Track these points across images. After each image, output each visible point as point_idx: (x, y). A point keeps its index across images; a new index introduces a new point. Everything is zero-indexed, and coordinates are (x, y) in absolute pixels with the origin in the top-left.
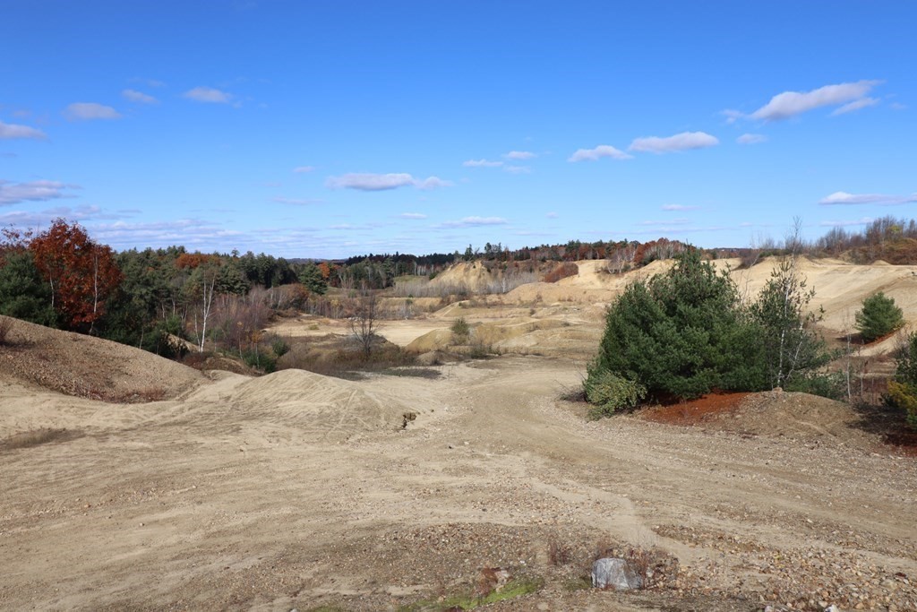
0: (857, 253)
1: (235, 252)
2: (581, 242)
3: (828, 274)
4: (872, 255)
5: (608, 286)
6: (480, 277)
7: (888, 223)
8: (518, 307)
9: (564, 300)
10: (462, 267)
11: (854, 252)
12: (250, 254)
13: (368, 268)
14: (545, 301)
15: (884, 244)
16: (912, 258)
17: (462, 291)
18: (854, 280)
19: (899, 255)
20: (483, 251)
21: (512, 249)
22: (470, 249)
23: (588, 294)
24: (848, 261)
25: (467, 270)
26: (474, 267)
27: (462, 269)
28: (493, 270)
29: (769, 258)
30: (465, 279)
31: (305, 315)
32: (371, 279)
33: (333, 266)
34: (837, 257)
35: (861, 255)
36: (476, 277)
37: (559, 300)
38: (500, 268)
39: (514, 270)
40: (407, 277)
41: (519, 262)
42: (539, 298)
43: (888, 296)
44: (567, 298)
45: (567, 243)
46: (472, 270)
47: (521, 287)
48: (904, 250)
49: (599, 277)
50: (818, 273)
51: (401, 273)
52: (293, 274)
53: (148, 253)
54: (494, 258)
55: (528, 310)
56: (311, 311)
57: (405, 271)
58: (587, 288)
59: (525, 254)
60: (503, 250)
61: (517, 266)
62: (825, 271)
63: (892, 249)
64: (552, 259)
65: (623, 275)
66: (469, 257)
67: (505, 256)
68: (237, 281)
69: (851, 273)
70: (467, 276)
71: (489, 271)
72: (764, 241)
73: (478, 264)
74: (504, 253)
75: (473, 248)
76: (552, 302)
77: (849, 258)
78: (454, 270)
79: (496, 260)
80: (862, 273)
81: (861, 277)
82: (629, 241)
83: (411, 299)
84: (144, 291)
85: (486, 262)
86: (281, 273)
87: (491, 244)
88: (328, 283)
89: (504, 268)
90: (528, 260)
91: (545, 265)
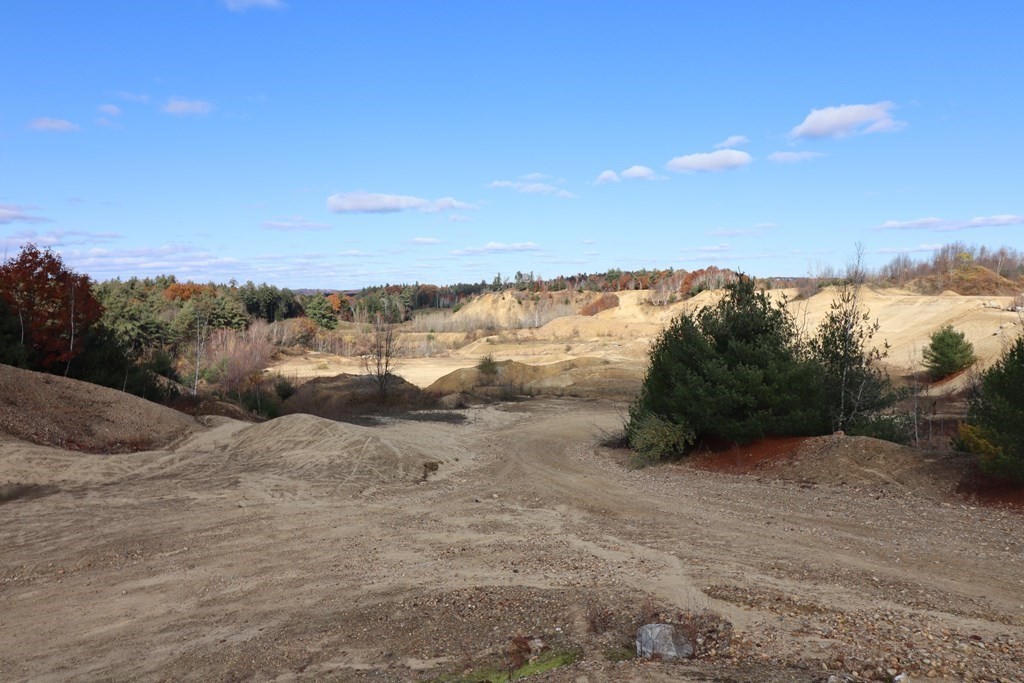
0: (924, 282)
1: (233, 282)
2: (623, 270)
3: (891, 305)
4: (940, 285)
5: (652, 320)
6: (510, 309)
7: (956, 249)
8: (553, 343)
9: (603, 336)
10: (489, 298)
11: (920, 281)
12: (250, 283)
13: (383, 300)
14: (582, 336)
15: (953, 273)
16: (983, 288)
17: (490, 325)
18: (920, 312)
19: (969, 284)
20: (513, 280)
21: (545, 279)
22: (499, 278)
23: (631, 328)
24: (914, 291)
25: (495, 301)
26: (504, 298)
27: (490, 301)
28: (524, 302)
29: (828, 288)
30: (493, 311)
31: (312, 353)
32: (387, 312)
33: (345, 298)
34: (902, 287)
35: (928, 284)
36: (505, 310)
37: (598, 335)
38: (532, 299)
39: (548, 301)
41: (553, 293)
42: (576, 333)
43: (957, 330)
44: (606, 333)
45: (606, 271)
46: (501, 302)
47: (556, 320)
48: (974, 280)
49: (642, 309)
50: (881, 304)
51: (421, 304)
52: (299, 307)
53: (133, 283)
54: (525, 289)
55: (564, 346)
56: (320, 349)
57: (426, 304)
58: (629, 321)
59: (559, 285)
60: (535, 279)
61: (551, 297)
62: (889, 303)
63: (961, 279)
64: (591, 289)
65: (668, 308)
66: (498, 287)
67: (537, 286)
68: (236, 315)
69: (917, 304)
70: (496, 309)
71: (520, 303)
72: (823, 269)
73: (508, 295)
74: (537, 283)
75: (501, 277)
76: (591, 336)
77: (915, 288)
78: (480, 302)
79: (527, 291)
80: (929, 304)
81: (930, 309)
82: (675, 270)
83: (433, 334)
84: (129, 326)
85: (517, 292)
86: (286, 306)
87: (522, 273)
88: (339, 317)
89: (536, 299)
90: (564, 291)
91: (582, 296)
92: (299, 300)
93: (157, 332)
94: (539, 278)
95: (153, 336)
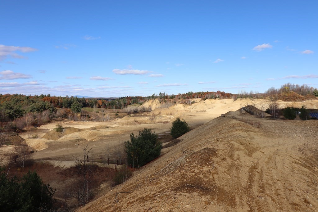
2: (193, 92)
4: (277, 98)
6: (157, 104)
9: (169, 114)
10: (151, 101)
11: (271, 96)
13: (117, 101)
15: (282, 94)
16: (292, 99)
19: (288, 97)
20: (158, 95)
21: (169, 95)
22: (154, 95)
25: (152, 102)
26: (155, 101)
27: (151, 102)
28: (161, 102)
30: (151, 105)
32: (118, 106)
33: (104, 101)
34: (265, 98)
35: (273, 97)
36: (155, 105)
37: (167, 114)
38: (164, 101)
39: (169, 102)
40: (136, 104)
41: (171, 99)
46: (154, 102)
49: (183, 105)
51: (134, 103)
52: (88, 104)
54: (162, 98)
57: (135, 102)
59: (173, 97)
60: (166, 95)
61: (170, 101)
63: (285, 96)
64: (183, 98)
65: (192, 105)
66: (154, 97)
67: (166, 97)
68: (49, 107)
70: (152, 104)
71: (160, 102)
73: (157, 100)
74: (166, 96)
75: (155, 94)
77: (269, 99)
78: (148, 102)
82: (209, 92)
85: (160, 99)
86: (83, 104)
87: (161, 93)
88: (102, 107)
89: (165, 101)
90: (174, 99)
91: (180, 100)
92: (88, 102)
94: (167, 94)
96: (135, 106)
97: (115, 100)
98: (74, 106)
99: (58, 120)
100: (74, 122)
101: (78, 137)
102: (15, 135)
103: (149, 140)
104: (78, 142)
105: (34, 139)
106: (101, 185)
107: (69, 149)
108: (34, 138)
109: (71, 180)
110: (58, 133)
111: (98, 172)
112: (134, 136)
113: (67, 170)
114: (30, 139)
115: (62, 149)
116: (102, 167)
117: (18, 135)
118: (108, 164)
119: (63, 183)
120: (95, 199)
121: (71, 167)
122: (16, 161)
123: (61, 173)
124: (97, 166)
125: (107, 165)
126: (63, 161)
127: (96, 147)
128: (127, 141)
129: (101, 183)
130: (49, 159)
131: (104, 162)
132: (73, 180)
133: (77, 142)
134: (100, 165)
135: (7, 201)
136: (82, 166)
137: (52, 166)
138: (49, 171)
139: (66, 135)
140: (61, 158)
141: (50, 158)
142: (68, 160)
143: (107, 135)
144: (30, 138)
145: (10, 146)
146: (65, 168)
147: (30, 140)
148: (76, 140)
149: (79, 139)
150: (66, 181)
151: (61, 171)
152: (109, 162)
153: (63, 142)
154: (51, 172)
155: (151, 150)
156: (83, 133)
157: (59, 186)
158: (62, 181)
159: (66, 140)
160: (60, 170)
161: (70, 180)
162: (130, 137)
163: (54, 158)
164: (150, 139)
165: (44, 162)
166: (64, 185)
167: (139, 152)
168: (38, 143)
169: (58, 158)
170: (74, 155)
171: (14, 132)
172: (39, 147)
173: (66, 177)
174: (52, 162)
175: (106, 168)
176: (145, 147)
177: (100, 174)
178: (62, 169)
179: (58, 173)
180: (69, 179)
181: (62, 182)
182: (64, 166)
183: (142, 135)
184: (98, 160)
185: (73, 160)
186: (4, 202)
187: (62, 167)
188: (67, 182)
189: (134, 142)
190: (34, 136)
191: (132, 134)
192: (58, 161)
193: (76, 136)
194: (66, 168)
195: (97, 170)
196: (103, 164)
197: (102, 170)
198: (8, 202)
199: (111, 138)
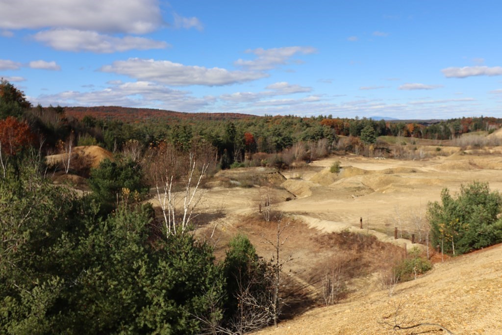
1: (357, 117)
13: (441, 126)
31: (351, 154)
32: (443, 134)
33: (417, 125)
40: (480, 132)
52: (389, 130)
57: (479, 128)
68: (328, 135)
83: (441, 147)
84: (277, 139)
86: (380, 129)
88: (412, 135)
93: (289, 142)
95: (288, 143)
96: (479, 134)
97: (439, 124)
98: (365, 134)
99: (340, 154)
100: (364, 159)
101: (359, 184)
102: (275, 173)
103: (480, 206)
104: (357, 191)
105: (297, 181)
106: (373, 274)
107: (339, 201)
108: (298, 178)
109: (328, 255)
110: (333, 174)
111: (374, 250)
112: (450, 194)
113: (326, 237)
114: (292, 180)
115: (329, 201)
116: (383, 240)
117: (279, 173)
118: (396, 238)
119: (316, 256)
120: (348, 300)
121: (334, 233)
122: (262, 210)
123: (317, 240)
124: (375, 238)
125: (392, 240)
126: (324, 221)
127: (385, 204)
128: (433, 202)
129: (375, 270)
130: (306, 214)
131: (388, 234)
132: (330, 254)
133: (355, 191)
134: (381, 237)
135: (184, 278)
136: (349, 233)
137: (306, 225)
138: (300, 232)
139: (343, 179)
140: (323, 215)
141: (307, 212)
142: (332, 220)
143: (410, 185)
144: (292, 178)
145: (264, 188)
146: (323, 232)
147: (291, 182)
148: (355, 188)
149: (359, 187)
150: (320, 254)
151: (315, 236)
152: (396, 234)
153: (334, 189)
154: (303, 234)
155: (484, 225)
156: (370, 178)
157: (307, 259)
158: (314, 252)
159: (339, 187)
160: (316, 234)
161: (326, 254)
162: (442, 194)
163: (313, 213)
164: (484, 203)
165: (296, 217)
166: (315, 260)
167: (455, 225)
168: (301, 186)
169: (319, 214)
170: (344, 213)
171: (274, 169)
172: (301, 193)
173: (321, 248)
174: (306, 219)
175: (390, 244)
176: (472, 218)
177: (377, 252)
178: (319, 234)
179: (311, 239)
180: (325, 251)
181: (313, 254)
182: (324, 228)
183: (468, 193)
184: (381, 228)
185: (340, 221)
186: (180, 279)
187: (320, 230)
188: (320, 256)
189: (448, 205)
190: (298, 175)
191: (446, 190)
192: (316, 219)
193: (356, 182)
194: (326, 232)
195: (374, 245)
196: (386, 237)
197: (382, 246)
198: (188, 280)
199: (415, 190)
